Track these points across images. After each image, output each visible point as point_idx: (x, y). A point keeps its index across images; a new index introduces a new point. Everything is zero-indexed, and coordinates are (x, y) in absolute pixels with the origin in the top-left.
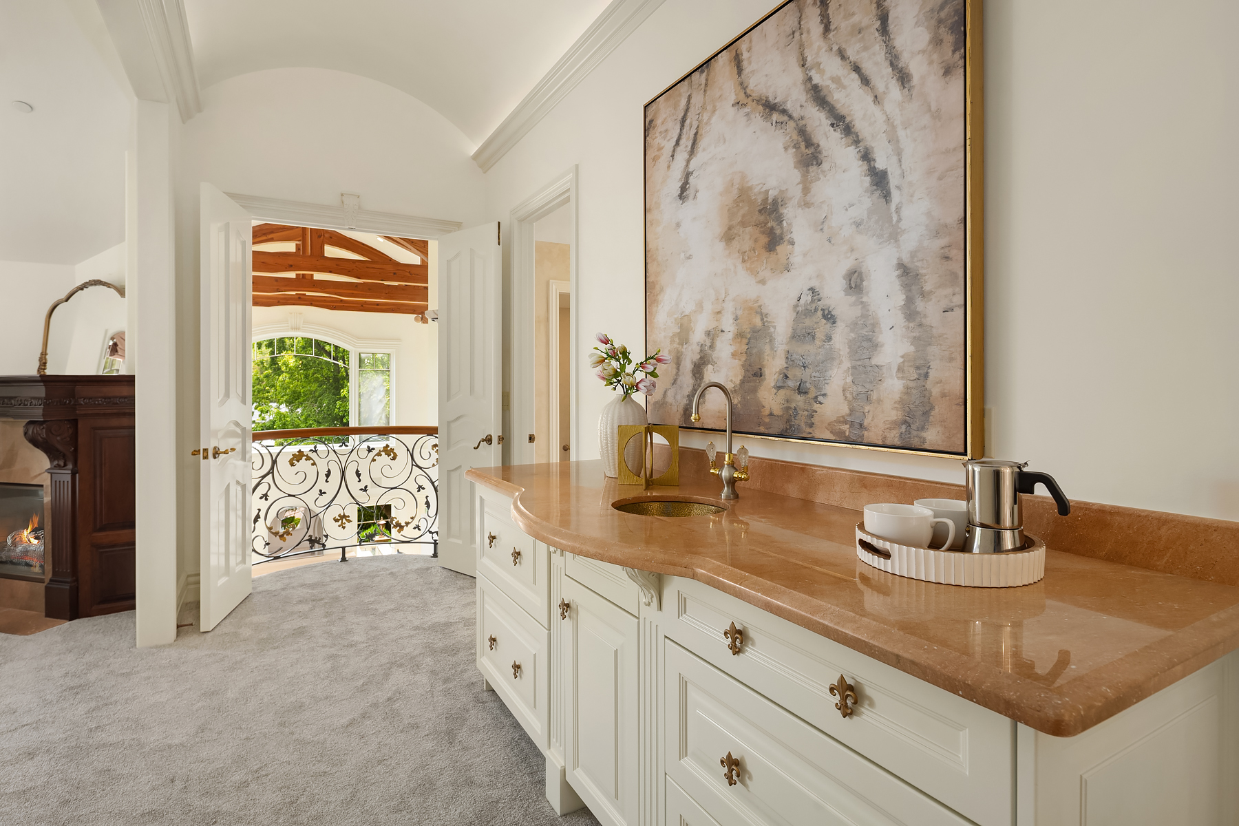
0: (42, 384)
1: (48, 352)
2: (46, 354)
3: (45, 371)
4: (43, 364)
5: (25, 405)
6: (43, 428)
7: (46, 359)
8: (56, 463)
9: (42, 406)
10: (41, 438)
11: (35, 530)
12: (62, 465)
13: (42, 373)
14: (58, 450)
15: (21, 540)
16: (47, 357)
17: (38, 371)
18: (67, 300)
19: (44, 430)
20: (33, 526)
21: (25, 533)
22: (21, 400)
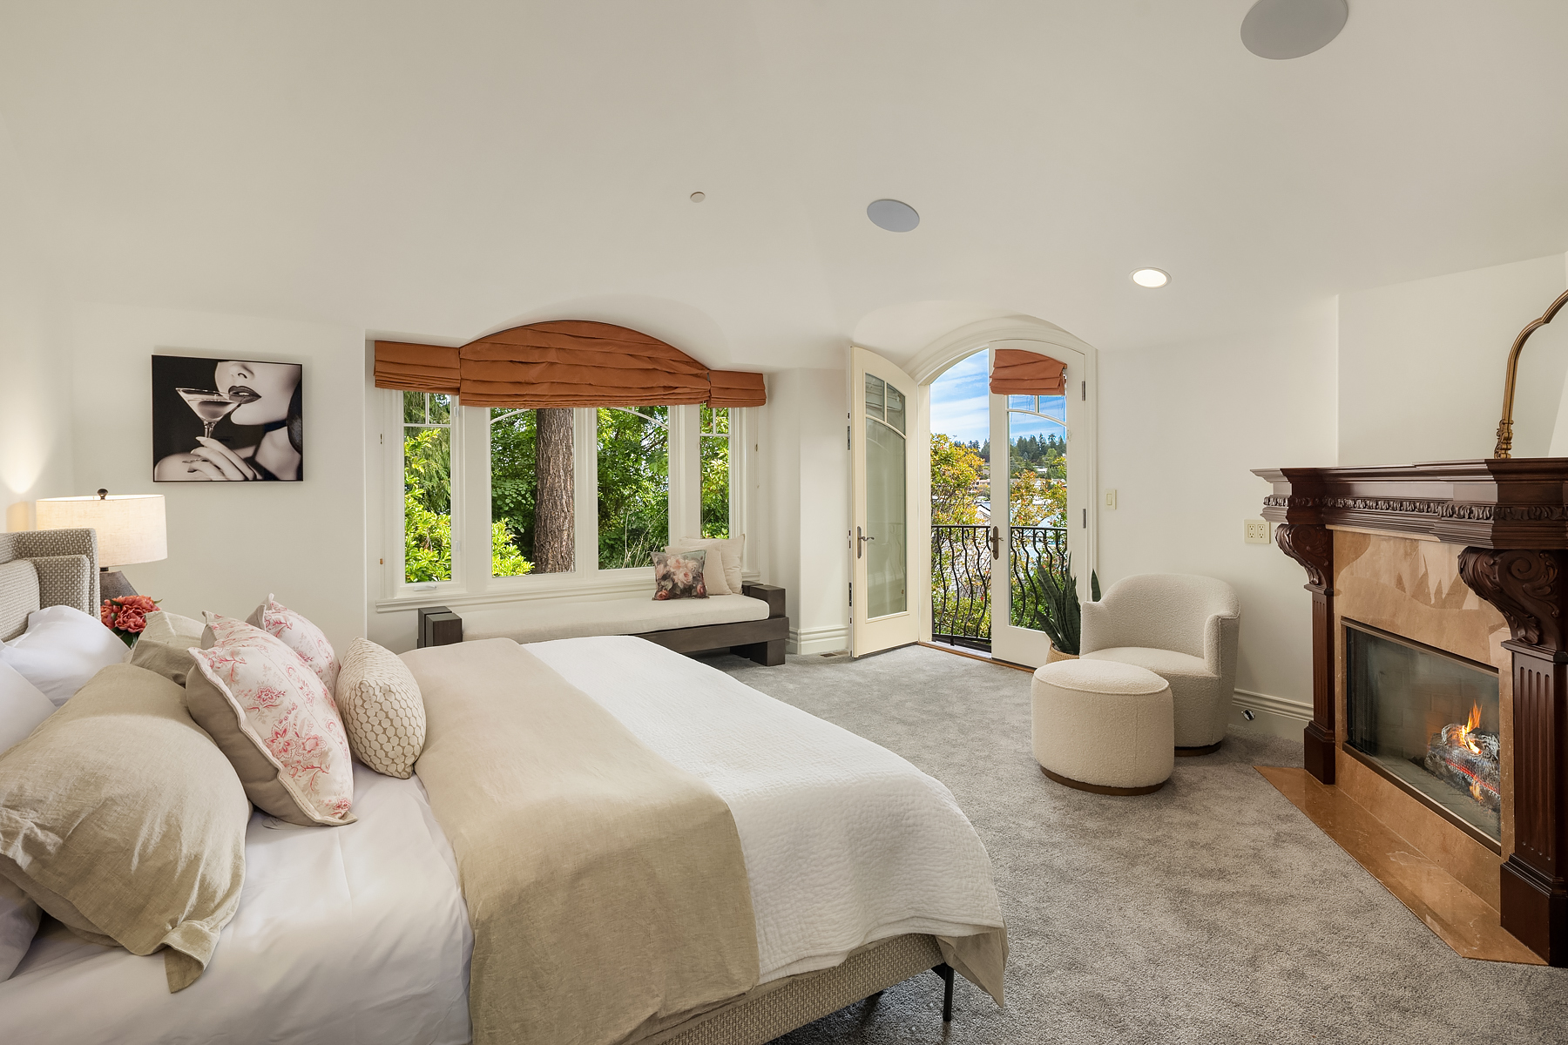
0: (1491, 477)
1: (1513, 418)
2: (1510, 423)
3: (1509, 452)
4: (1505, 439)
5: (1460, 516)
6: (1494, 564)
7: (1509, 432)
8: (1522, 633)
9: (1491, 521)
10: (1491, 582)
11: (1477, 732)
12: (1535, 640)
13: (1503, 456)
14: (1524, 610)
15: (1458, 741)
16: (1512, 427)
17: (1496, 452)
18: (1548, 320)
19: (1497, 567)
20: (1473, 724)
21: (1464, 732)
22: (1453, 508)
